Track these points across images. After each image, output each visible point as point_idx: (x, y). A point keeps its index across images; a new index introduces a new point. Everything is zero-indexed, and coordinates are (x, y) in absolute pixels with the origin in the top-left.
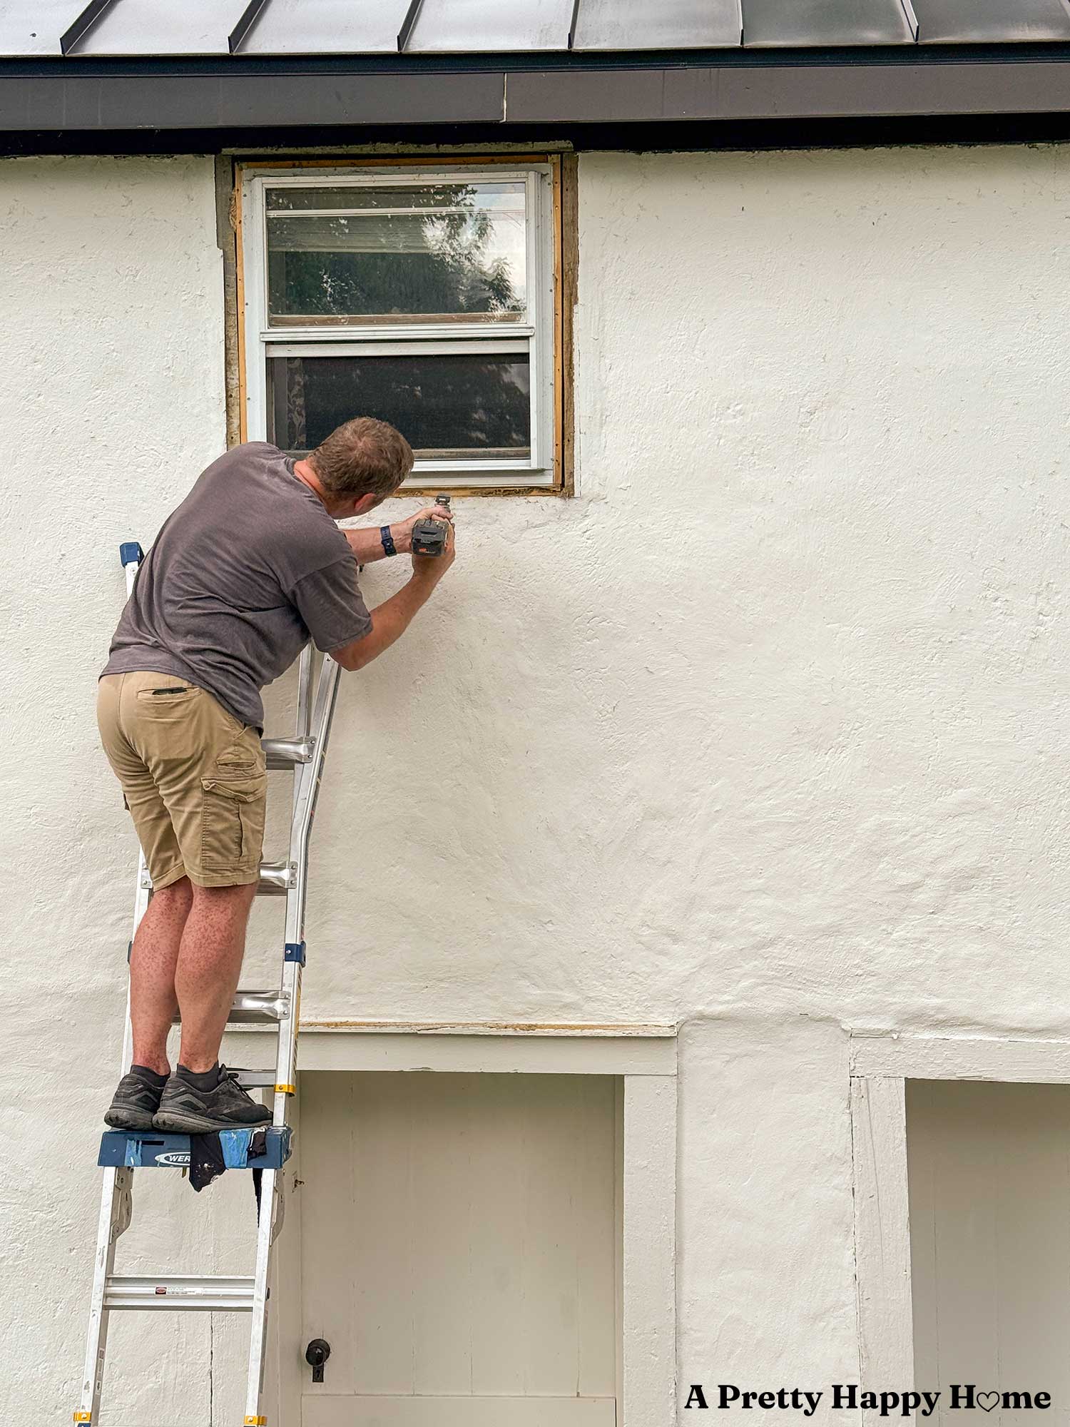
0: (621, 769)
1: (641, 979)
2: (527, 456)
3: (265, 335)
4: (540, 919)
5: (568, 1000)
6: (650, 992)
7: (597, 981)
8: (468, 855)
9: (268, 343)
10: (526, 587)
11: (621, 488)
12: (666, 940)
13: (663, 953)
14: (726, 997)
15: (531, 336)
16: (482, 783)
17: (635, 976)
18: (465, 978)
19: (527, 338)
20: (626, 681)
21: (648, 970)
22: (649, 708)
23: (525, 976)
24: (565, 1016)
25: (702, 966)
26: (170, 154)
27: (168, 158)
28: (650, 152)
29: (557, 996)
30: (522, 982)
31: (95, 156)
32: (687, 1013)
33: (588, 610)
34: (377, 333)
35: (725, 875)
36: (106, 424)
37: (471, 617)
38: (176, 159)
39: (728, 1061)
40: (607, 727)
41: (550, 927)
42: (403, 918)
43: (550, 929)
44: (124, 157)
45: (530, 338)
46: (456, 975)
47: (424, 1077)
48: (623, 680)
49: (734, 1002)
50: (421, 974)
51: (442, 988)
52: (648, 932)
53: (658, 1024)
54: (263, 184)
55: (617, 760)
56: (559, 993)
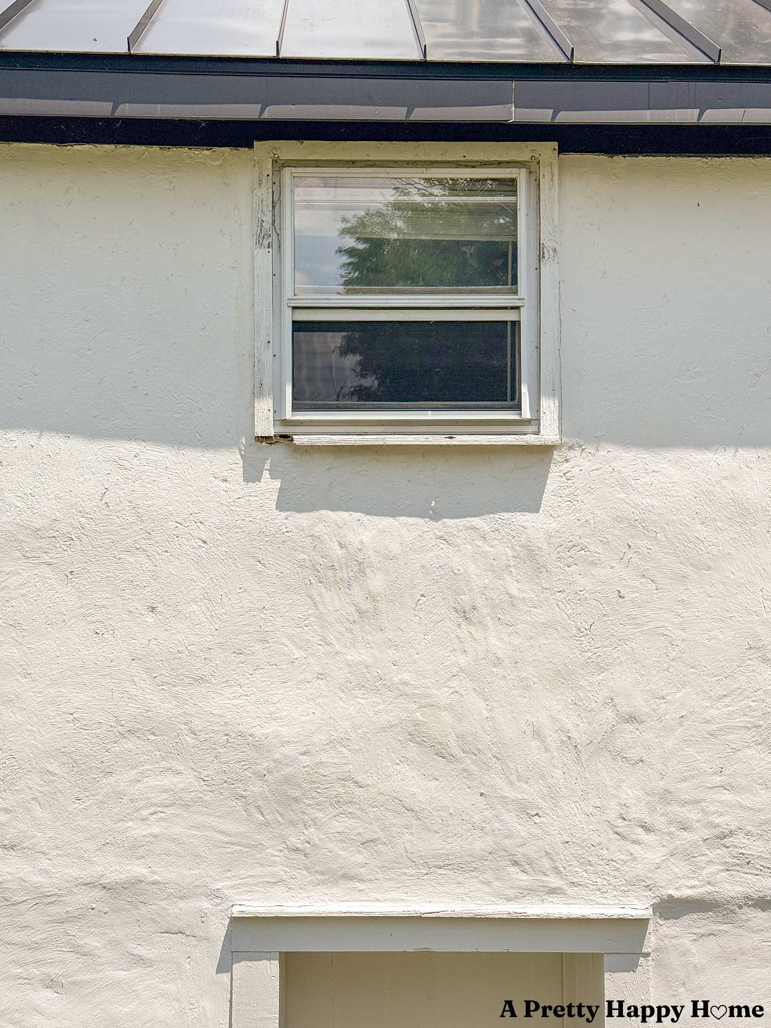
0: (598, 678)
1: (618, 866)
2: (518, 407)
3: (292, 301)
4: (528, 812)
5: (553, 886)
6: (627, 877)
7: (580, 868)
8: (464, 755)
9: (294, 308)
10: (514, 520)
11: (597, 437)
12: (640, 830)
13: (636, 842)
14: (694, 883)
15: (522, 306)
16: (476, 691)
17: (614, 863)
18: (461, 866)
19: (518, 308)
20: (602, 602)
21: (624, 858)
22: (621, 626)
23: (516, 863)
24: (551, 899)
25: (672, 855)
26: (209, 146)
27: (208, 150)
28: (620, 156)
29: (543, 881)
30: (513, 869)
31: (143, 147)
32: (659, 897)
33: (568, 540)
34: (389, 301)
35: (690, 773)
36: (147, 375)
37: (466, 546)
38: (214, 151)
39: (695, 940)
40: (585, 642)
41: (536, 819)
42: (407, 811)
43: (537, 821)
44: (169, 148)
45: (521, 308)
46: (453, 862)
47: (427, 956)
48: (599, 601)
49: (702, 886)
50: (422, 861)
51: (441, 874)
52: (623, 824)
53: (635, 907)
54: (291, 173)
55: (594, 671)
56: (544, 878)
